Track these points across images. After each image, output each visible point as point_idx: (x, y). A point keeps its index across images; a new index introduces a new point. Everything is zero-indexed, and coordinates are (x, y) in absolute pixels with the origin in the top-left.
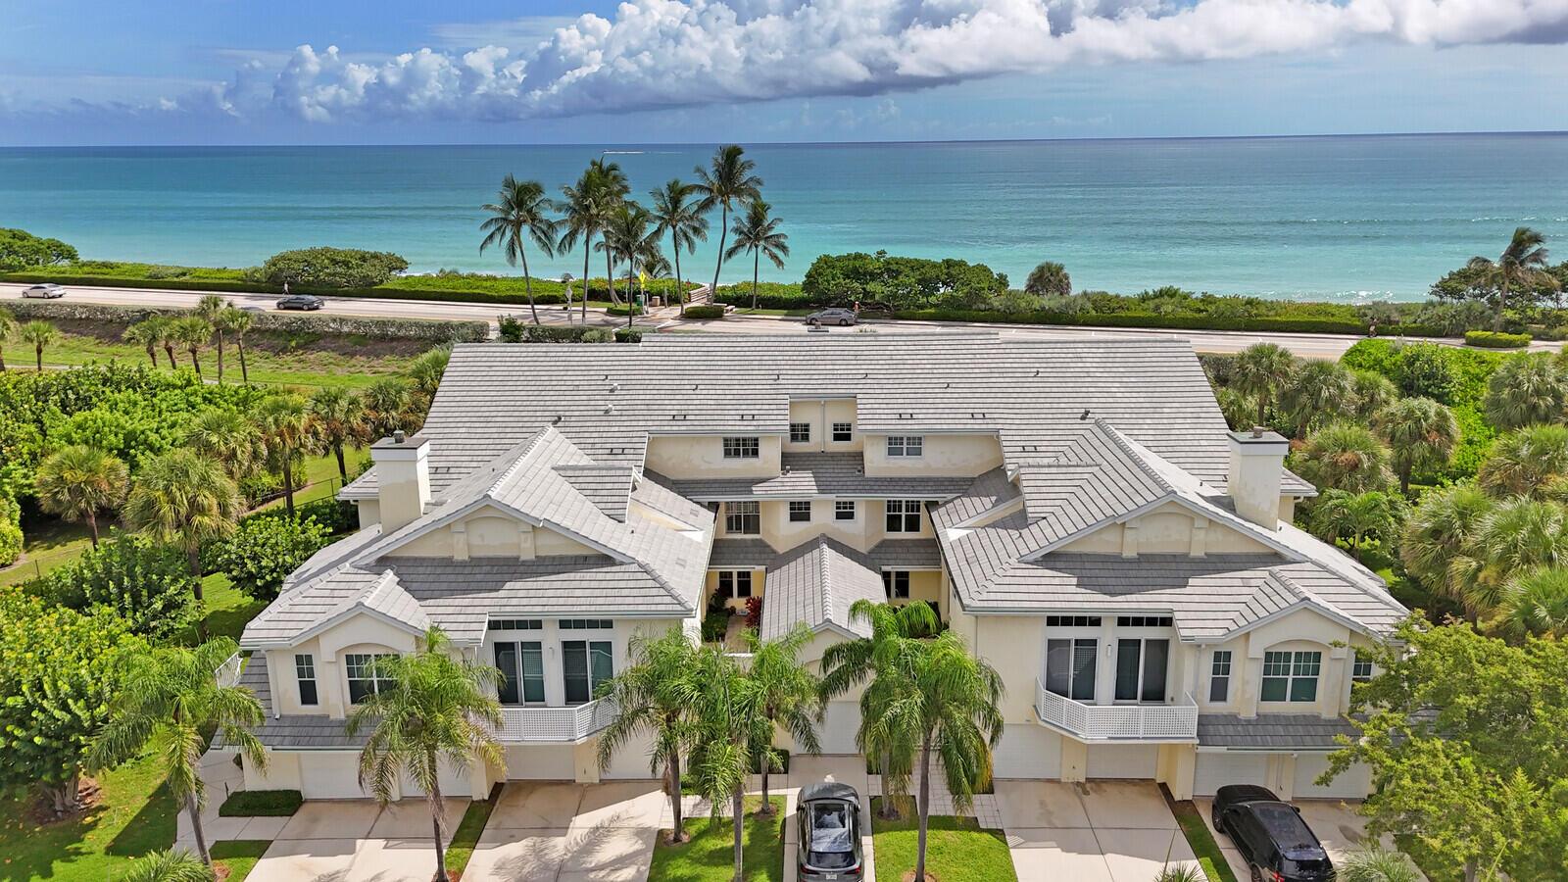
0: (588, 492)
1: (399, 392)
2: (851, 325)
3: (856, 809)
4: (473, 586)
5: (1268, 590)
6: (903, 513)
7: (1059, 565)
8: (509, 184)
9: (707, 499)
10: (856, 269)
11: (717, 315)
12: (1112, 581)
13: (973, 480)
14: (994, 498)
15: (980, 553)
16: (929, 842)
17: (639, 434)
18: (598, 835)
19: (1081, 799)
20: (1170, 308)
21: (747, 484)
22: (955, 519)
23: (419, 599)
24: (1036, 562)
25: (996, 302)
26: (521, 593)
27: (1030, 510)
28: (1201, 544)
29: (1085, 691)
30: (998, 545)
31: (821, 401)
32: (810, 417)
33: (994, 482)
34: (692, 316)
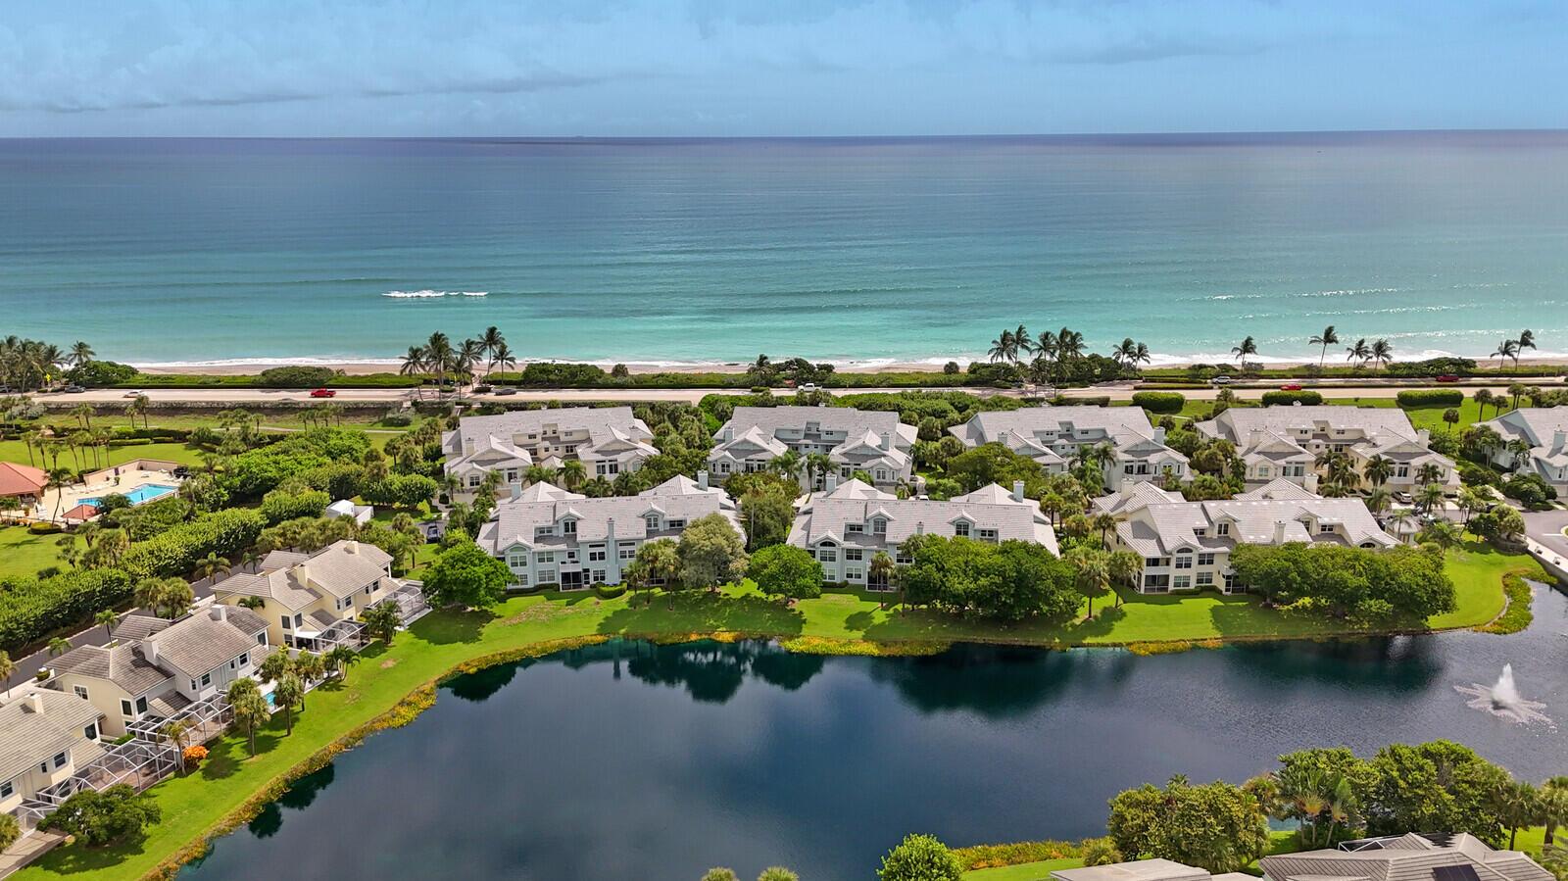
0: (506, 447)
4: (491, 464)
5: (634, 453)
6: (569, 448)
7: (598, 452)
9: (527, 447)
11: (488, 390)
12: (608, 454)
13: (584, 439)
15: (585, 452)
17: (511, 435)
22: (580, 447)
23: (481, 466)
24: (594, 453)
25: (597, 380)
27: (594, 443)
30: (588, 451)
31: (548, 425)
32: (547, 429)
33: (589, 440)
34: (478, 391)
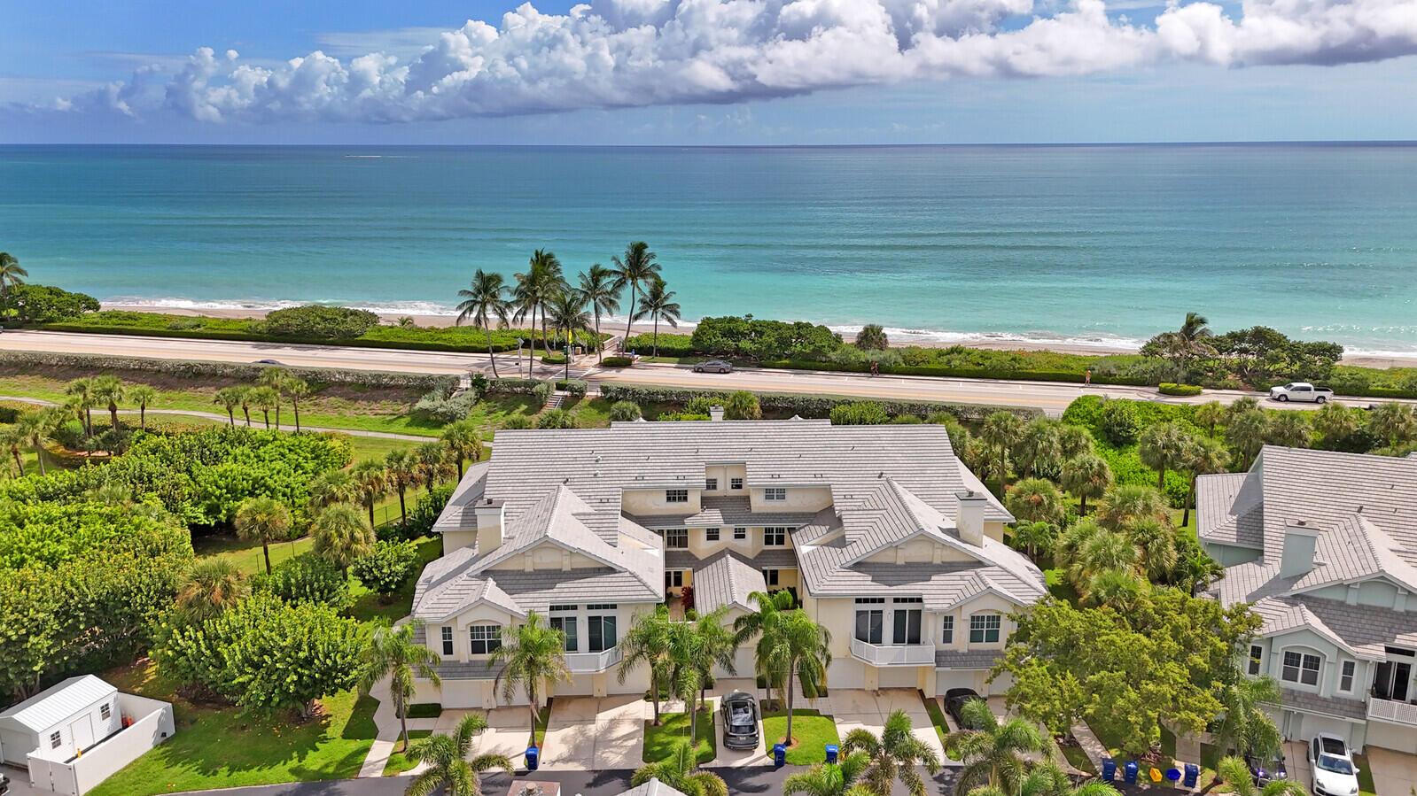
0: (595, 529)
1: (439, 450)
2: (728, 373)
3: (754, 705)
4: (538, 586)
5: (973, 582)
6: (775, 534)
7: (863, 569)
8: (480, 275)
9: (657, 528)
10: (730, 328)
11: (627, 364)
12: (891, 578)
13: (816, 513)
14: (828, 527)
15: (819, 562)
16: (792, 723)
17: (616, 489)
18: (614, 723)
19: (875, 699)
20: (958, 362)
21: (682, 518)
22: (806, 540)
23: (510, 594)
24: (850, 568)
25: (833, 356)
26: (566, 590)
27: (847, 537)
28: (939, 557)
29: (877, 639)
30: (830, 558)
31: (724, 466)
32: (717, 475)
33: (828, 516)
34: (608, 364)
